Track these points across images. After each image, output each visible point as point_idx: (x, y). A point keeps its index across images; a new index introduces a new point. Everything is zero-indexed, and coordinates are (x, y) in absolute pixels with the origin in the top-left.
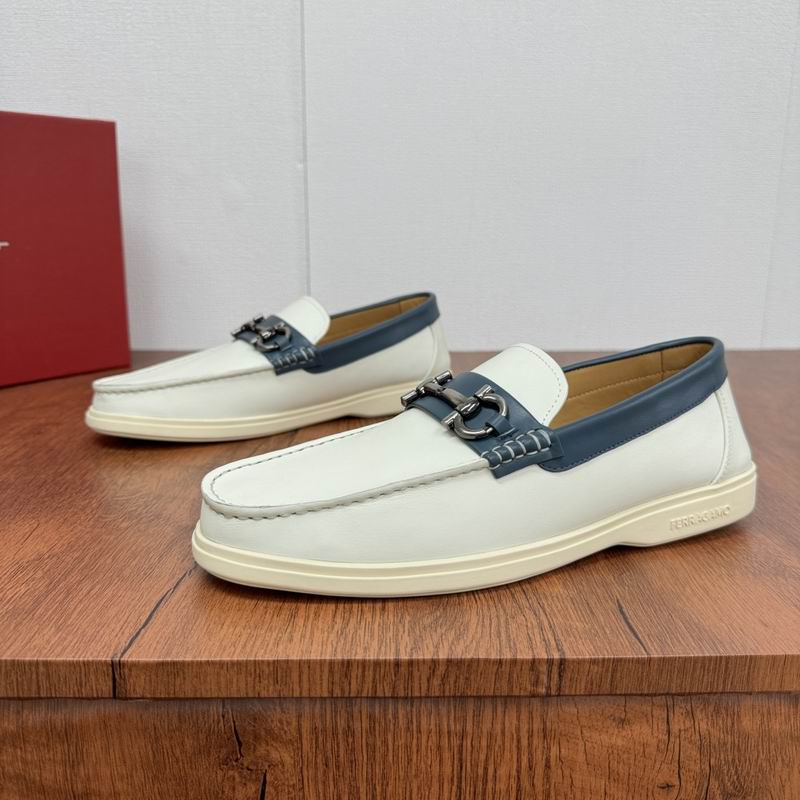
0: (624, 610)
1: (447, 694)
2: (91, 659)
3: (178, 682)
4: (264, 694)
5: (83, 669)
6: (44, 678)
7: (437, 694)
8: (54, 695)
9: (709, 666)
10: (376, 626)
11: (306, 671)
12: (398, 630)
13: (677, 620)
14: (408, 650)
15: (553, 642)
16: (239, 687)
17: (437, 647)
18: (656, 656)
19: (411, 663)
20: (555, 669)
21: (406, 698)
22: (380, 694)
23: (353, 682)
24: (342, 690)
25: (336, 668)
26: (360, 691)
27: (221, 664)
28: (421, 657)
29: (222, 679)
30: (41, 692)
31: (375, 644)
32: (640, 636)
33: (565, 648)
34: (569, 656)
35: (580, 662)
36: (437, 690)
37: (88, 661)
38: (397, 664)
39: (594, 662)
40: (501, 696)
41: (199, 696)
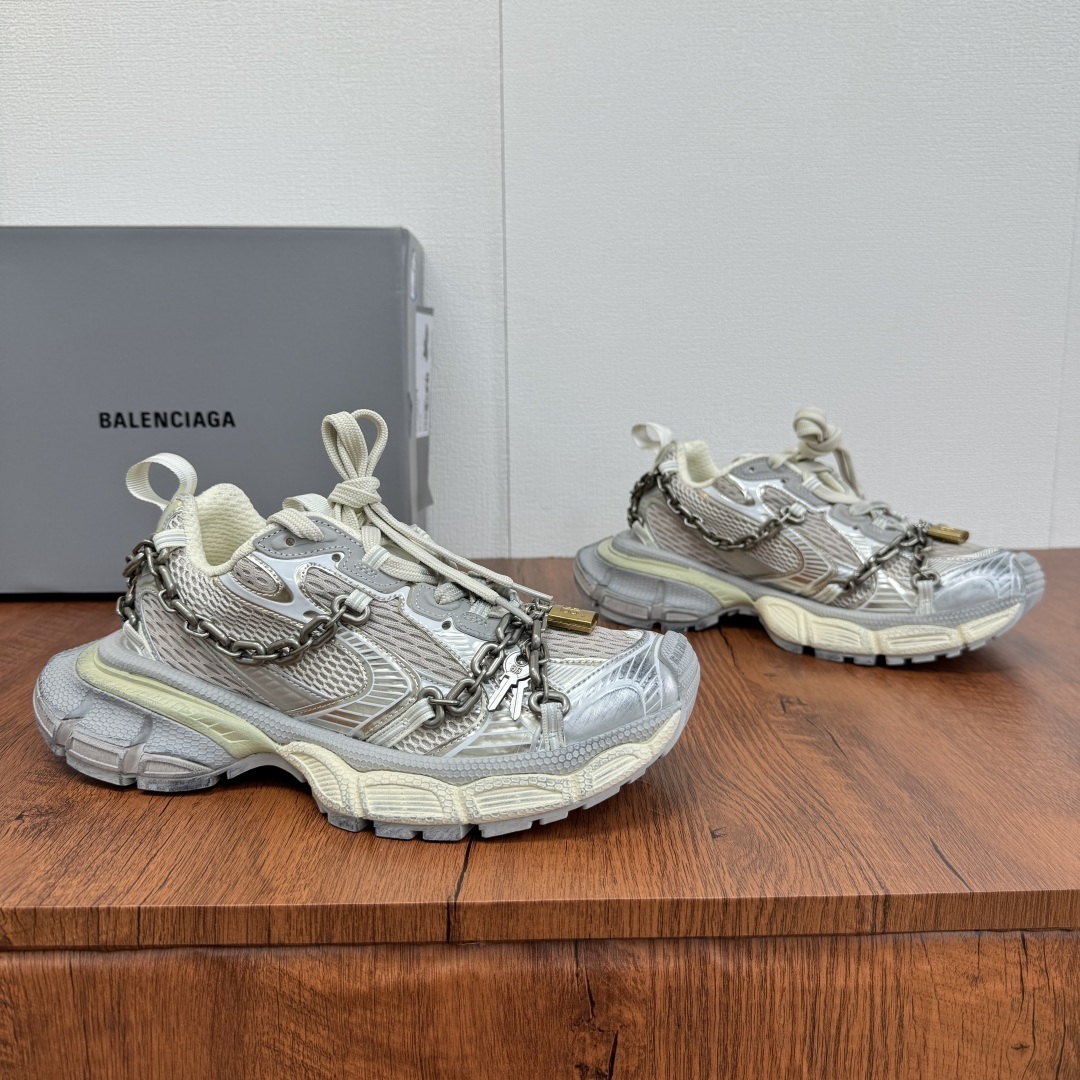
0: (940, 848)
1: (774, 933)
2: (427, 902)
3: (511, 924)
4: (594, 935)
5: (419, 913)
6: (380, 922)
7: (764, 933)
8: (388, 940)
9: (1032, 901)
10: (695, 868)
11: (636, 911)
12: (718, 872)
13: (994, 858)
14: (734, 890)
15: (875, 881)
16: (571, 928)
17: (762, 887)
18: (977, 890)
19: (739, 902)
20: (880, 907)
21: (733, 938)
22: (708, 934)
23: (683, 922)
24: (672, 930)
25: (666, 907)
26: (689, 931)
27: (554, 904)
28: (749, 896)
29: (554, 919)
30: (376, 936)
31: (699, 884)
32: (959, 873)
33: (888, 885)
34: (893, 892)
35: (904, 899)
36: (764, 928)
37: (425, 905)
38: (726, 903)
39: (918, 898)
40: (827, 935)
41: (530, 938)
